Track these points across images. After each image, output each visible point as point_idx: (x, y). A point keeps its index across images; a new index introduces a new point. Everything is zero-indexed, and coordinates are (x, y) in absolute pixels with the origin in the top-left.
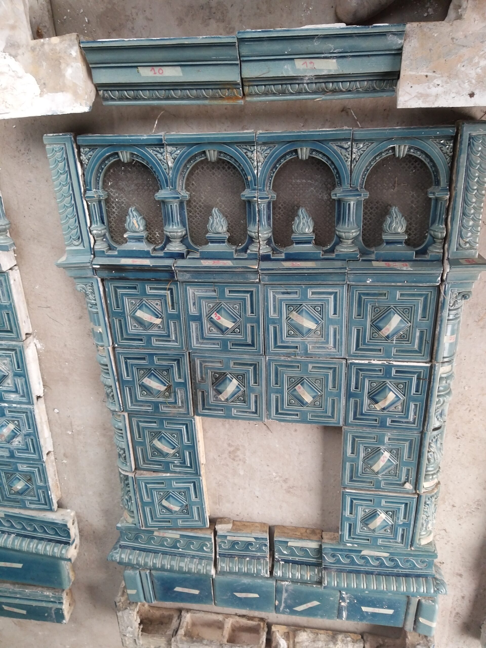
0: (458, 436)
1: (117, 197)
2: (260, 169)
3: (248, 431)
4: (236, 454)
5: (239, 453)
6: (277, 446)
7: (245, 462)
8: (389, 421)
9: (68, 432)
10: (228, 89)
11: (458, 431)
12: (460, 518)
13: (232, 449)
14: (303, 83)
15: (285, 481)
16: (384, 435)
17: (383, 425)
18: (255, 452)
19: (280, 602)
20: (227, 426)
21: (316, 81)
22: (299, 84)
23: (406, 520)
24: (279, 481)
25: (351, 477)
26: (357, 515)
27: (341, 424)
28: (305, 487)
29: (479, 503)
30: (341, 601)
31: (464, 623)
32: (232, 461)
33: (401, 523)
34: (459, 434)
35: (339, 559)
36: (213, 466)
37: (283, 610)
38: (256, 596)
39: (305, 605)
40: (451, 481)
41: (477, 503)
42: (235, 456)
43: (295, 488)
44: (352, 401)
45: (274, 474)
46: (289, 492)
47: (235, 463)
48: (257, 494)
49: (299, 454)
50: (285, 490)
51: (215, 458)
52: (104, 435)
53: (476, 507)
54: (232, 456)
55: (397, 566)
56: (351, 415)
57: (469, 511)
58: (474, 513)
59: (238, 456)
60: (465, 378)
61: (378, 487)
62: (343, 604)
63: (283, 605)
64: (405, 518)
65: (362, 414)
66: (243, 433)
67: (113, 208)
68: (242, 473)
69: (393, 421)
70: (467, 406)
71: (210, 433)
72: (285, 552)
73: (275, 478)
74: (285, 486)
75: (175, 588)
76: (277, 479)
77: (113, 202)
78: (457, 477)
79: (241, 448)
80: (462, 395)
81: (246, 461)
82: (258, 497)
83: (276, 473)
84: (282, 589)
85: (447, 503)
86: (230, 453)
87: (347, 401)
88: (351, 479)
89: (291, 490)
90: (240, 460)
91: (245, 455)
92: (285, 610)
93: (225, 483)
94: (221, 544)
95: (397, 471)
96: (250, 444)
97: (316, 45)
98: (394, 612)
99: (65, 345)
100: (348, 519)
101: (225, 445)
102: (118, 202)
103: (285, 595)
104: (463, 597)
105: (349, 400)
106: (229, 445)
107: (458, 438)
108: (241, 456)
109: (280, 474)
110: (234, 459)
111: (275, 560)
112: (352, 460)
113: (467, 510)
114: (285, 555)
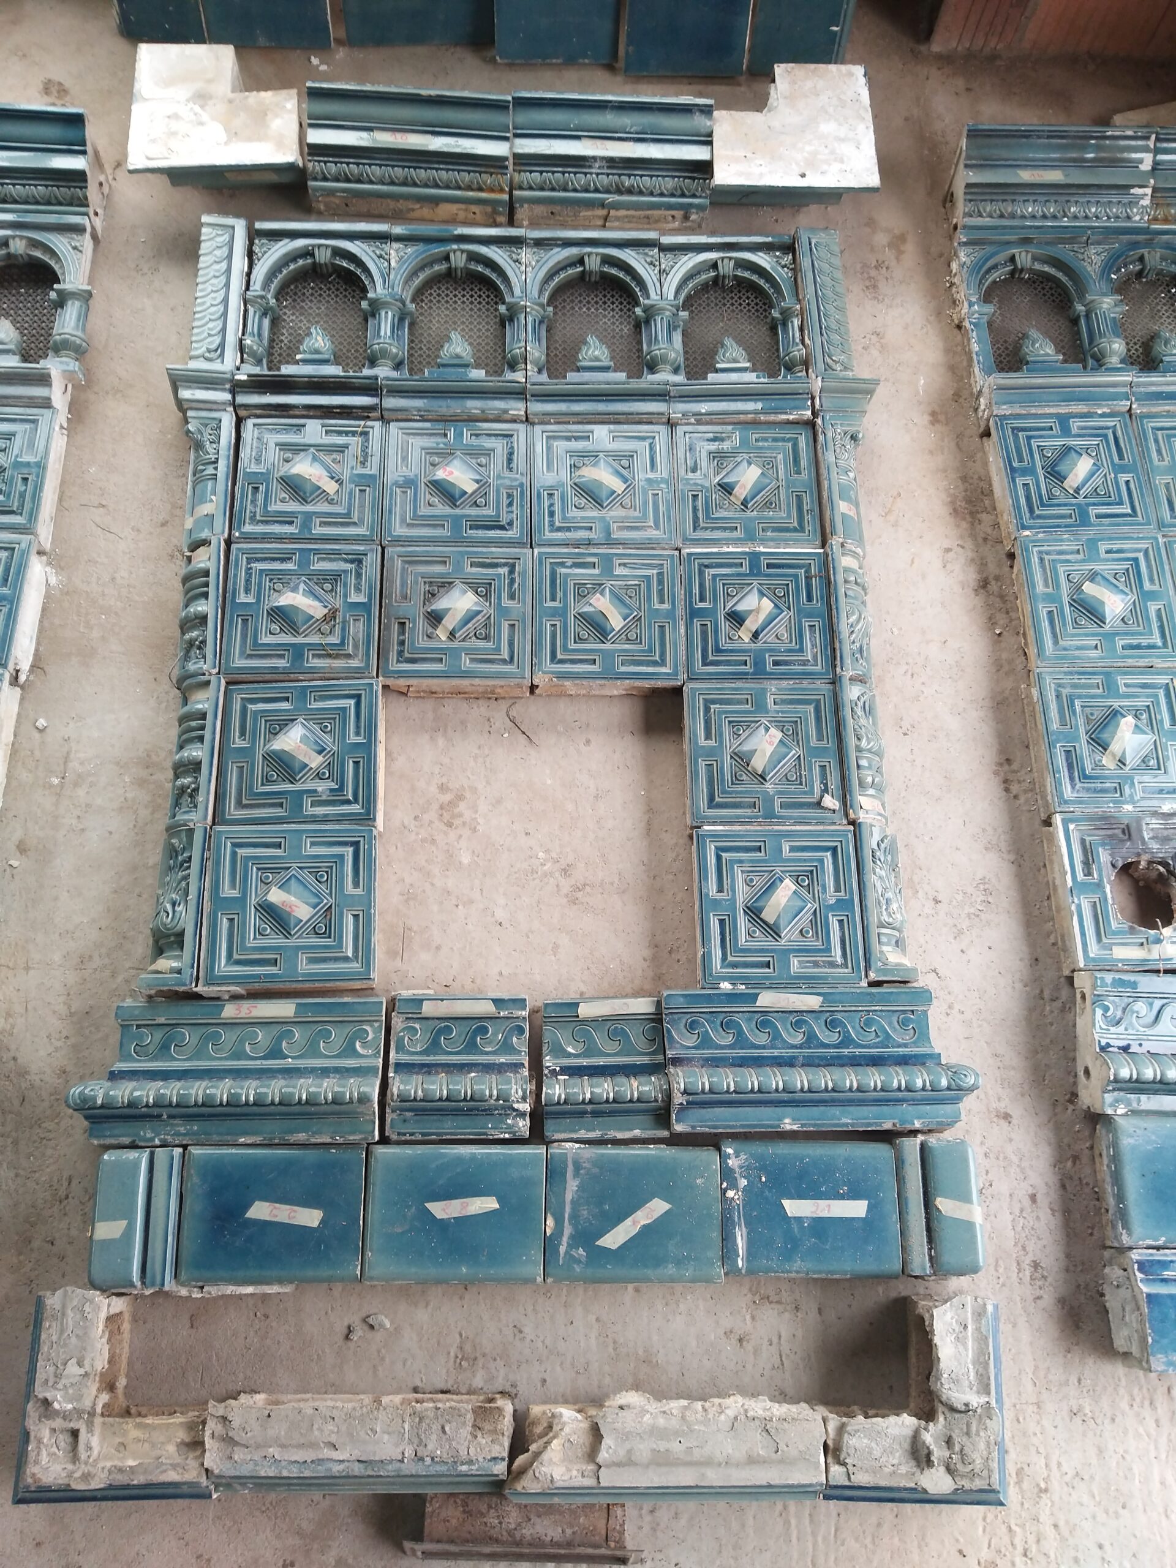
0: (904, 729)
1: (292, 321)
2: (529, 275)
3: (487, 752)
4: (456, 811)
5: (462, 807)
6: (549, 782)
7: (474, 830)
8: (769, 660)
9: (52, 779)
10: (491, 174)
11: (901, 719)
12: (959, 934)
13: (447, 797)
14: (591, 174)
15: (566, 872)
16: (764, 691)
17: (760, 673)
18: (499, 801)
19: (559, 1222)
20: (441, 742)
21: (609, 171)
22: (586, 174)
23: (843, 893)
24: (551, 874)
25: (711, 798)
26: (734, 891)
27: (682, 677)
28: (612, 884)
29: (987, 886)
30: (725, 1185)
31: (1062, 1301)
32: (445, 828)
33: (832, 901)
34: (906, 725)
35: (707, 1031)
36: (399, 845)
37: (567, 1253)
38: (490, 1204)
39: (628, 1222)
40: (917, 837)
41: (982, 887)
42: (453, 817)
43: (588, 889)
44: (697, 624)
45: (541, 855)
46: (574, 902)
47: (452, 835)
48: (500, 915)
49: (596, 797)
50: (567, 896)
51: (406, 823)
52: (141, 783)
53: (982, 898)
54: (447, 816)
55: (846, 1041)
56: (698, 655)
57: (972, 910)
58: (983, 916)
59: (460, 815)
60: (888, 613)
61: (770, 816)
62: (730, 1194)
63: (568, 1230)
64: (837, 890)
65: (718, 650)
66: (476, 757)
67: (283, 334)
68: (466, 859)
69: (776, 663)
70: (905, 667)
71: (400, 763)
72: (570, 1050)
73: (543, 865)
74: (566, 885)
75: (247, 1206)
76: (548, 865)
77: (284, 327)
78: (925, 824)
79: (468, 795)
80: (891, 645)
81: (478, 827)
82: (500, 924)
83: (547, 851)
84: (566, 1165)
85: (921, 894)
86: (442, 807)
87: (689, 625)
88: (711, 803)
89: (579, 895)
90: (464, 824)
91: (476, 812)
92: (573, 1252)
93: (424, 891)
94: (403, 1038)
95: (800, 770)
96: (488, 783)
97: (609, 119)
98: (870, 1209)
99: (113, 579)
100: (716, 903)
101: (433, 789)
102: (291, 328)
103: (572, 1186)
104: (1033, 1198)
105: (692, 622)
106: (443, 788)
107: (905, 734)
108: (468, 815)
109: (554, 855)
110: (450, 825)
111: (546, 1071)
112: (710, 753)
113: (968, 909)
114: (570, 1055)
